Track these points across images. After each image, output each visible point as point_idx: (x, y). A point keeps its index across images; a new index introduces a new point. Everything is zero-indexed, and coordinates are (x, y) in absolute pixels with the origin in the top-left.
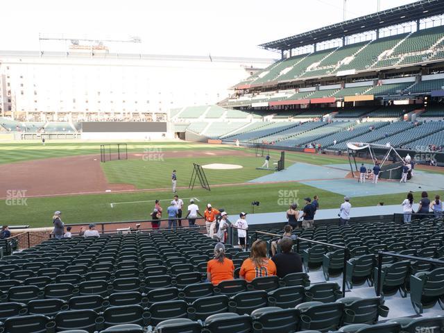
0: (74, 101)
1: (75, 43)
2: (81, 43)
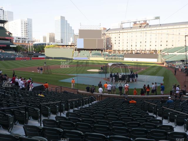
0: (132, 46)
1: (135, 23)
2: (138, 23)
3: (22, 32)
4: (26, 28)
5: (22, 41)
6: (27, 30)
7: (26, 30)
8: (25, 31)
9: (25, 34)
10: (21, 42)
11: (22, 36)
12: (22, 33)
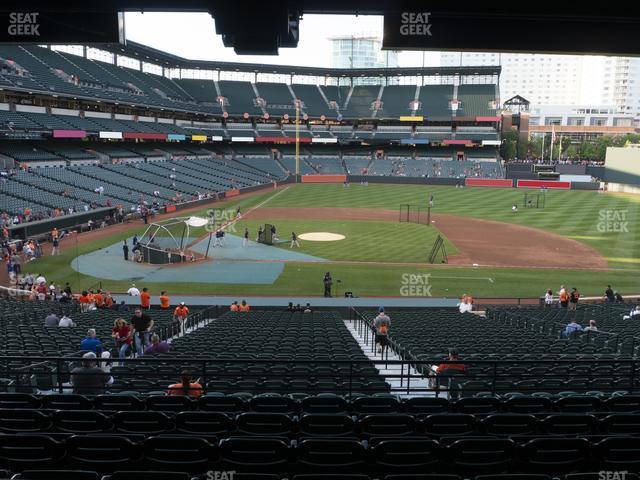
3: (607, 89)
4: (623, 70)
5: (592, 119)
6: (627, 78)
7: (622, 77)
8: (618, 81)
9: (615, 94)
10: (587, 123)
11: (605, 101)
12: (606, 92)
